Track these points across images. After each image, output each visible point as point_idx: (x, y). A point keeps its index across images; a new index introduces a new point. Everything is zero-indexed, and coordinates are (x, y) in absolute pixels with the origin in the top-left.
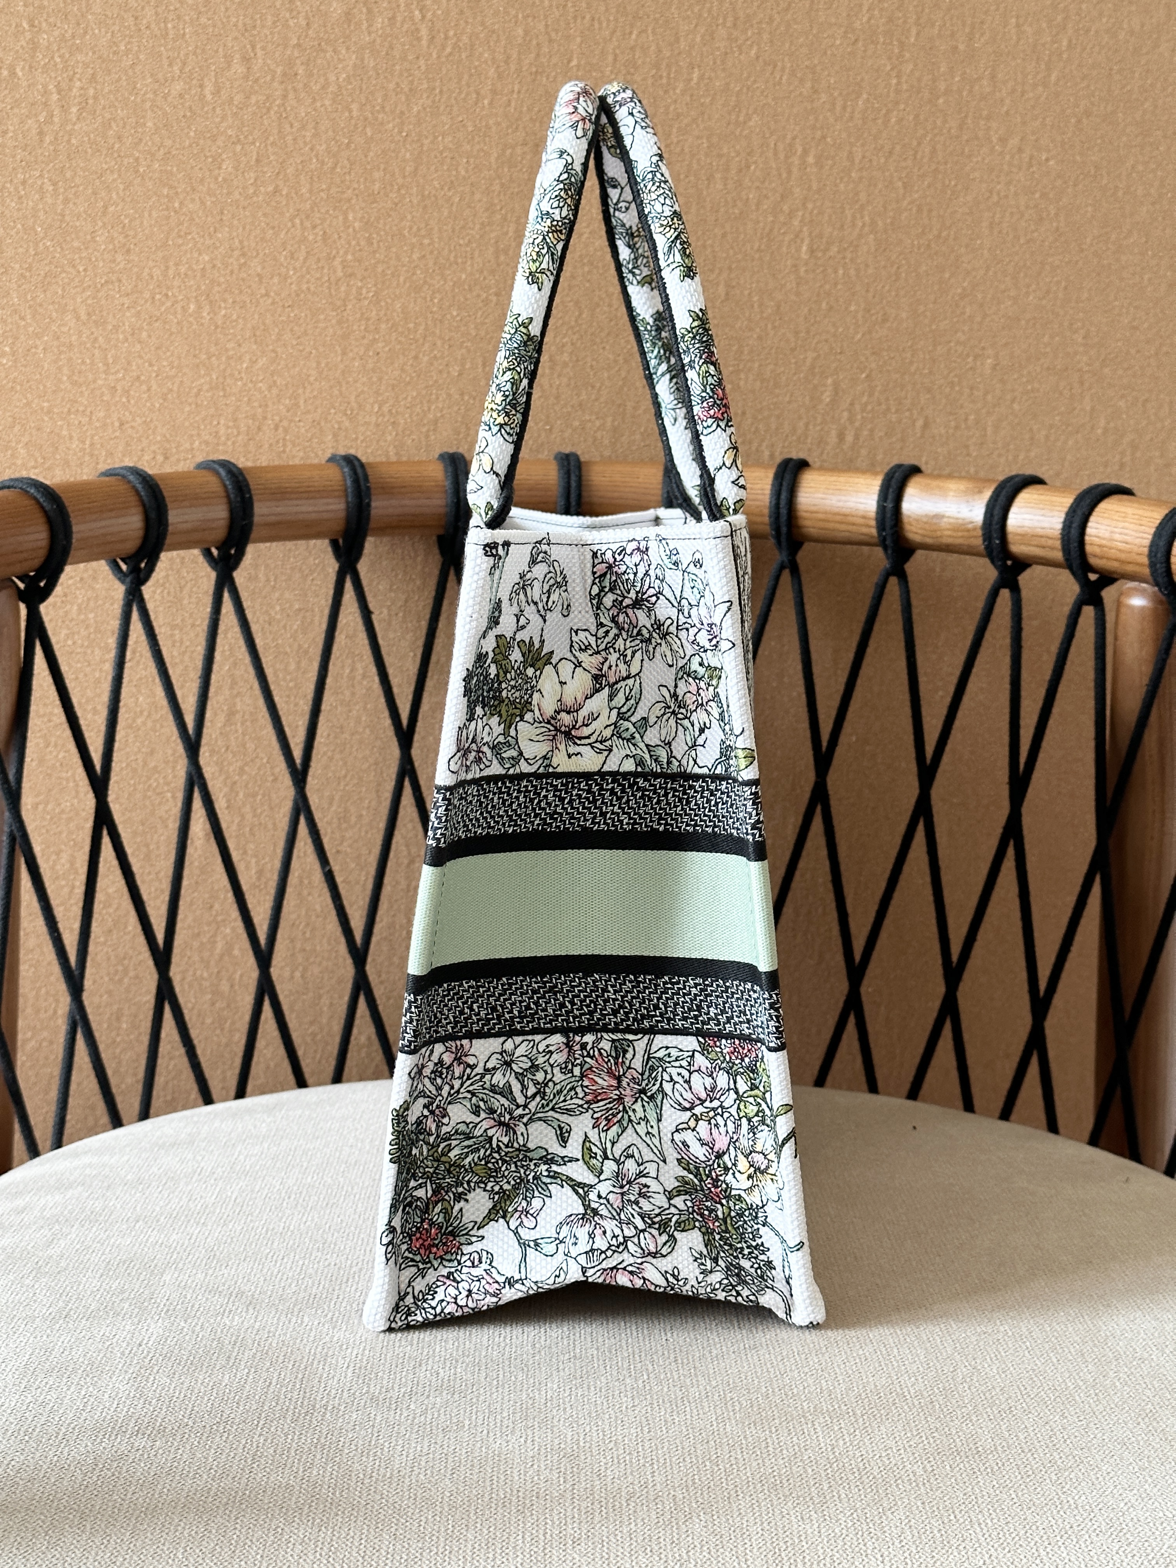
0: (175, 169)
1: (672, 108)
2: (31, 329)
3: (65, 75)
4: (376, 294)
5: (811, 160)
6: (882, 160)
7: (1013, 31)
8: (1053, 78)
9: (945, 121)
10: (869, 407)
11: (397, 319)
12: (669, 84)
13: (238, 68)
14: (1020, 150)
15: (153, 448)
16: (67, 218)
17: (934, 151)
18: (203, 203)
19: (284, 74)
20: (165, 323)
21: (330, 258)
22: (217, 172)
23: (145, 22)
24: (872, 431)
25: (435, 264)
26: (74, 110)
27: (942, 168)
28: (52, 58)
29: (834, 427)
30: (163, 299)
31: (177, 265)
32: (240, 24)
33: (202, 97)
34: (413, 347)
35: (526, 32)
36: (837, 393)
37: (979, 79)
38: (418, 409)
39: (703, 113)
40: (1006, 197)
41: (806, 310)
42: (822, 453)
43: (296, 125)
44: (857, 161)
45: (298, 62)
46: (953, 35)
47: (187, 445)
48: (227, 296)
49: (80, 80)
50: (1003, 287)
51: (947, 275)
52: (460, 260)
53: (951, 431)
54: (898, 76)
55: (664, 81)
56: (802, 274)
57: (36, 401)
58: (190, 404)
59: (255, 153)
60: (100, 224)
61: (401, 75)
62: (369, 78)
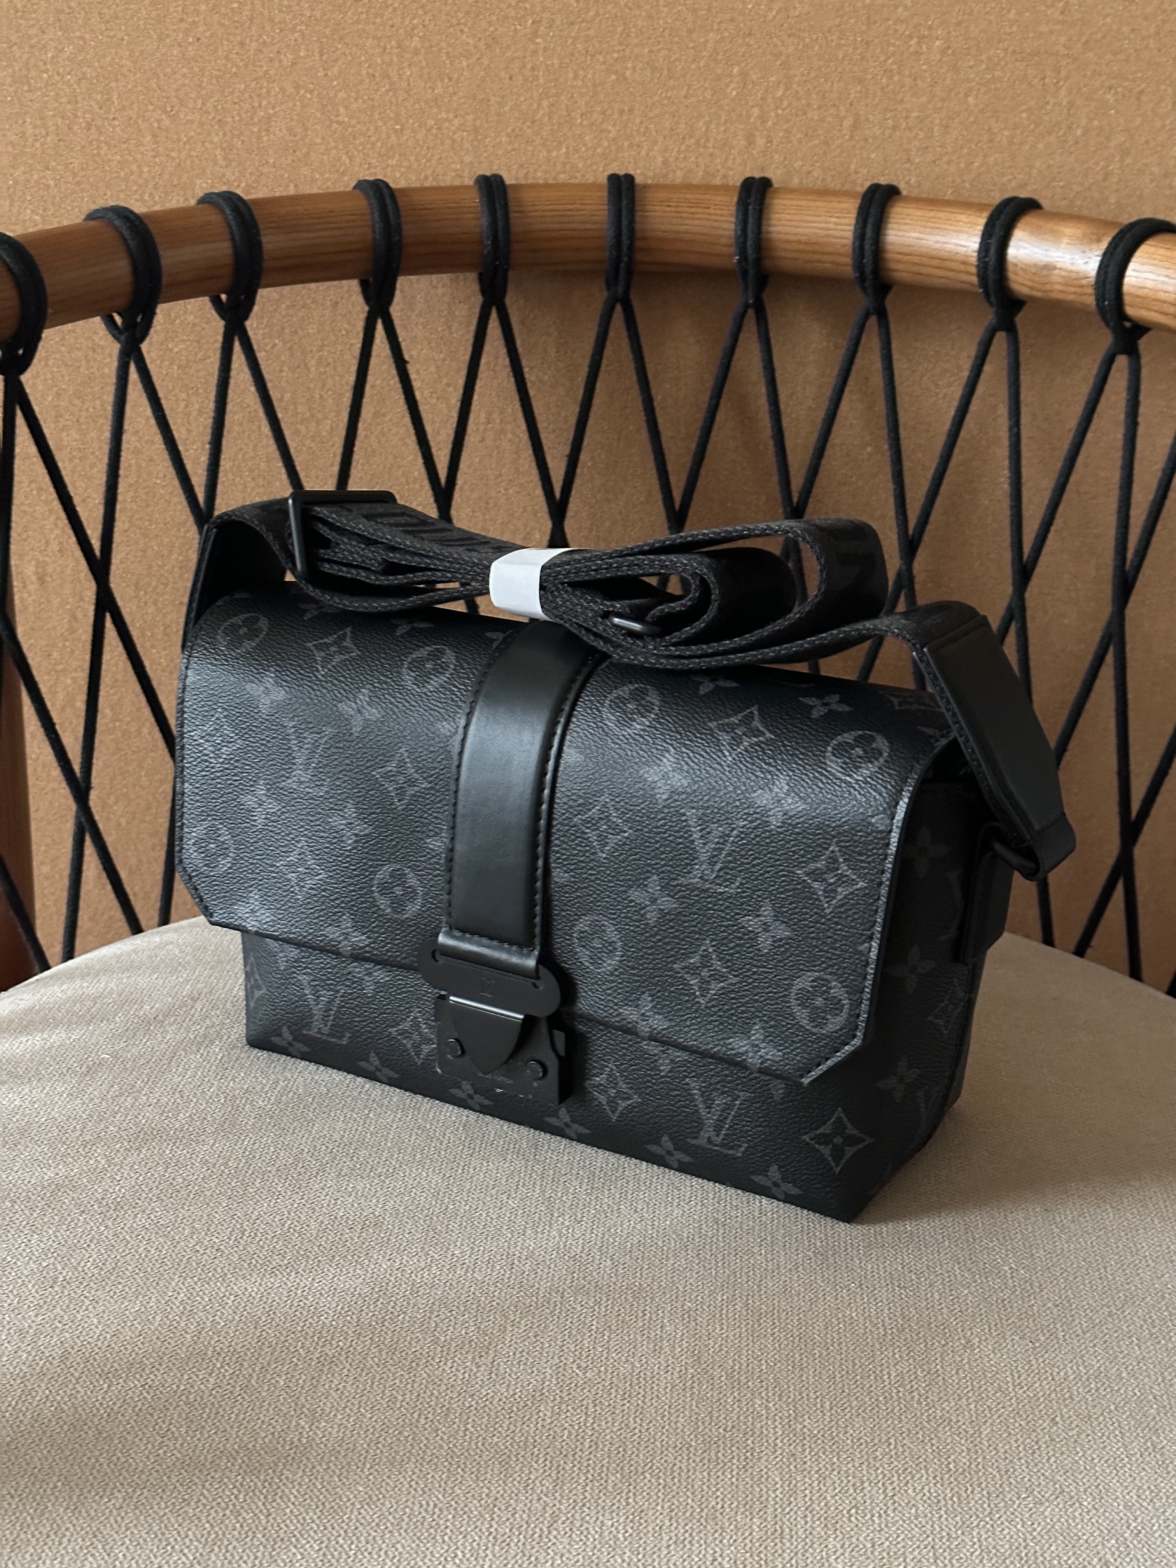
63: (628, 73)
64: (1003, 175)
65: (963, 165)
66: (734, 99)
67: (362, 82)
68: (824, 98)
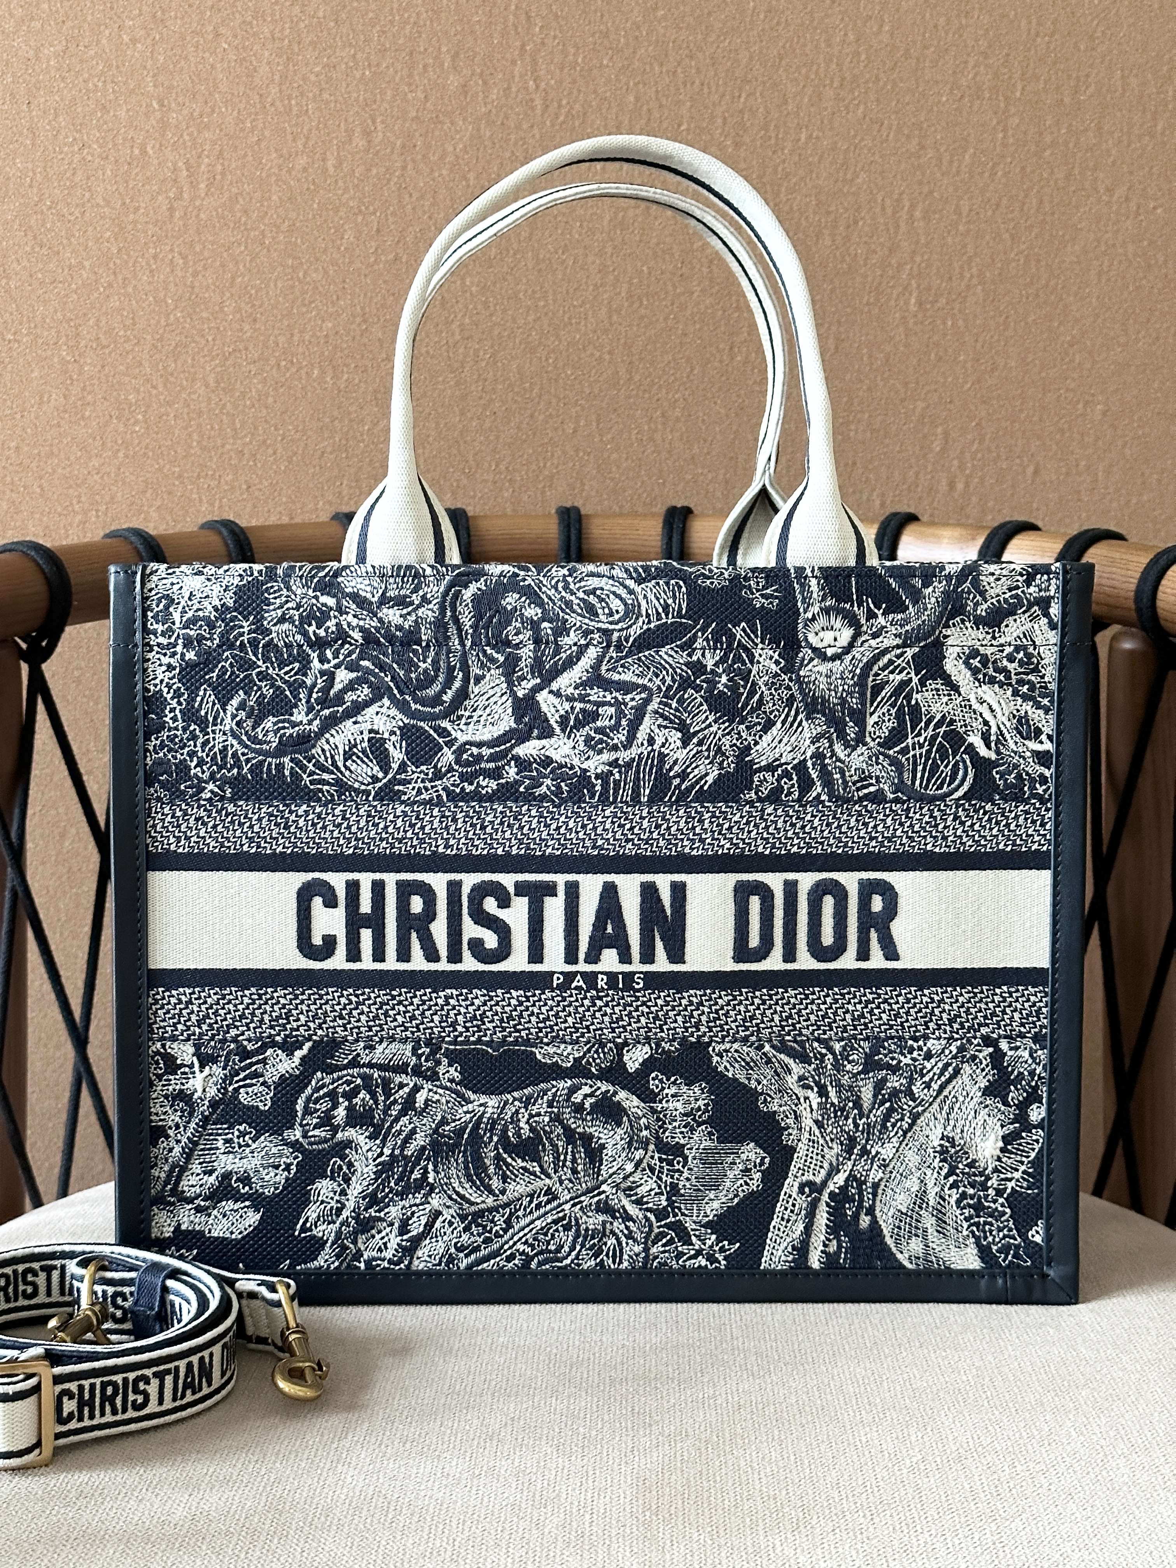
0: (299, 241)
1: (780, 169)
2: (162, 397)
3: (194, 152)
4: (493, 355)
5: (918, 214)
6: (990, 213)
7: (1119, 83)
8: (1159, 128)
9: (1052, 172)
10: (979, 455)
11: (513, 379)
12: (777, 144)
13: (359, 142)
14: (1127, 199)
15: (279, 509)
16: (196, 290)
17: (1041, 202)
18: (326, 272)
19: (403, 146)
20: (290, 388)
21: (448, 323)
22: (339, 242)
23: (269, 100)
24: (982, 479)
25: (549, 325)
26: (202, 186)
27: (1048, 219)
28: (182, 136)
29: (945, 474)
30: (289, 365)
31: (301, 332)
32: (361, 98)
33: (325, 171)
34: (529, 406)
35: (637, 99)
36: (947, 442)
37: (1086, 130)
38: (534, 467)
39: (812, 172)
40: (1114, 245)
41: (915, 362)
42: (933, 500)
43: (416, 195)
44: (964, 214)
45: (417, 134)
46: (1057, 88)
47: (311, 506)
48: (349, 361)
49: (208, 157)
50: (1112, 334)
51: (1056, 324)
52: (574, 321)
53: (1061, 477)
54: (1005, 130)
55: (773, 141)
56: (911, 325)
57: (168, 466)
58: (315, 467)
59: (376, 224)
60: (228, 295)
61: (516, 144)
62: (485, 147)
63: (852, 434)
64: (1154, 510)
65: (1122, 503)
66: (937, 453)
67: (631, 445)
68: (1011, 451)
